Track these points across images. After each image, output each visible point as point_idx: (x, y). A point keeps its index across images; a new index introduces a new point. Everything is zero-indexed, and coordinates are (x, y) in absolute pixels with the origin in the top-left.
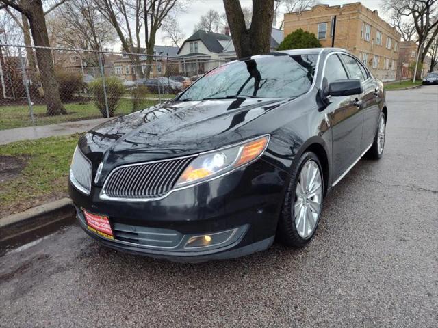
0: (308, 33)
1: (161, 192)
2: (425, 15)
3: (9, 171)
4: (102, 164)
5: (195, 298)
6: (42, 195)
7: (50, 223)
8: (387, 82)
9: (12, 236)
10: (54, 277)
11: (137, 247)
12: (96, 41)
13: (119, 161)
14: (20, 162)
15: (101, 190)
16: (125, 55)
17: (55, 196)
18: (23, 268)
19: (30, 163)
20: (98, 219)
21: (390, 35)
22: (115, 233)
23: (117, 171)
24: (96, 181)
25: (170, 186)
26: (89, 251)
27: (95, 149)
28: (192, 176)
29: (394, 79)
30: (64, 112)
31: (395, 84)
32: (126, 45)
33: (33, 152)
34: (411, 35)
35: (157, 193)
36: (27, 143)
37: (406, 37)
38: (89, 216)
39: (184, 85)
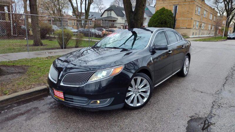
0: (168, 10)
1: (83, 84)
2: (230, 3)
3: (20, 73)
4: (62, 72)
5: (93, 124)
6: (34, 83)
7: (38, 95)
8: (210, 36)
9: (22, 100)
10: (41, 115)
11: (73, 104)
12: (60, 8)
13: (68, 71)
14: (24, 69)
15: (61, 82)
16: (74, 16)
17: (40, 84)
18: (28, 111)
19: (29, 70)
20: (59, 93)
21: (212, 13)
22: (65, 98)
23: (67, 75)
24: (59, 78)
25: (86, 81)
26: (54, 107)
27: (59, 66)
28: (95, 79)
29: (214, 35)
30: (42, 45)
31: (213, 38)
32: (75, 10)
33: (29, 65)
34: (224, 12)
35: (81, 84)
36: (26, 60)
37: (221, 13)
38: (55, 92)
39: (102, 33)
